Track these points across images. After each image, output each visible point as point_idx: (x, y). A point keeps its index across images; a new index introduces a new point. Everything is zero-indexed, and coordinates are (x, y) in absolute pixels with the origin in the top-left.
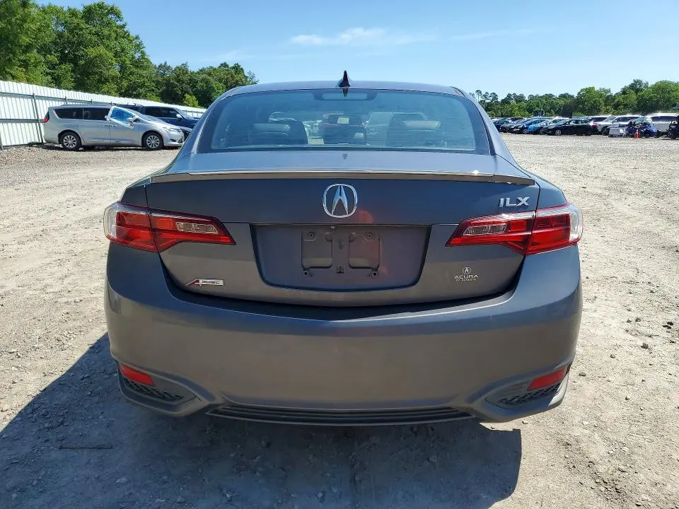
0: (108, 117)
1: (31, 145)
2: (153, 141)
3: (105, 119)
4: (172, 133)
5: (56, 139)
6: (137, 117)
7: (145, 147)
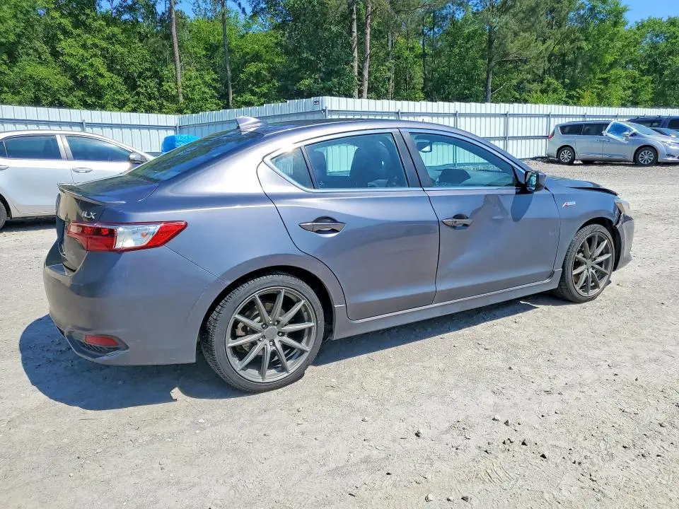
0: (605, 133)
1: (535, 159)
2: (647, 156)
3: (602, 135)
4: (671, 147)
5: (555, 153)
6: (635, 130)
7: (636, 163)
